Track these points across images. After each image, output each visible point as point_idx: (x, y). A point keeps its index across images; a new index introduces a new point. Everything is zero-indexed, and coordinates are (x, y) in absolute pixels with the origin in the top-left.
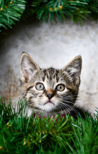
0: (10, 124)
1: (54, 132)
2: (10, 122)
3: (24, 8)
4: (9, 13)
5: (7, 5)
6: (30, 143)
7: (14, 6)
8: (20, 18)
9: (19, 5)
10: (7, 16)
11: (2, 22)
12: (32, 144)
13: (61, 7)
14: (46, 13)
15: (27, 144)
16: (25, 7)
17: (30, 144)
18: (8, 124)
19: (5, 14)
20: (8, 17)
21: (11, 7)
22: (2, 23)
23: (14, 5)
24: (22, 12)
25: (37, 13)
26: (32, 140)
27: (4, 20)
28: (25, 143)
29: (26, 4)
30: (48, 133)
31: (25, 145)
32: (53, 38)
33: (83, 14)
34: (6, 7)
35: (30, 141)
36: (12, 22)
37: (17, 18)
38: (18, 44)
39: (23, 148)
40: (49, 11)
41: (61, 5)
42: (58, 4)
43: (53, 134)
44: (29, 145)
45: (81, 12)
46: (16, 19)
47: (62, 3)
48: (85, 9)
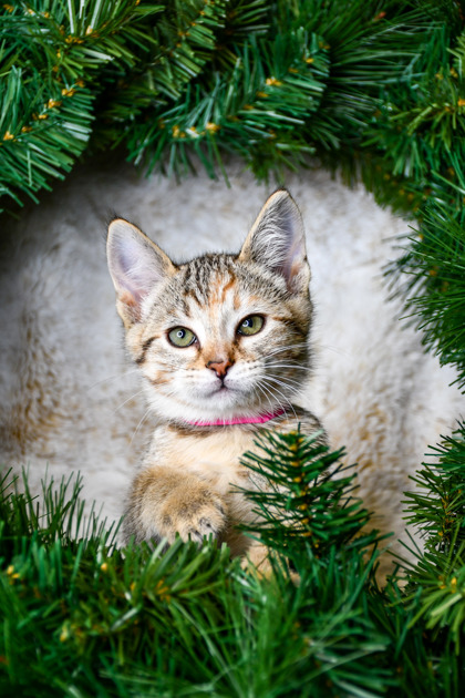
0: (16, 571)
1: (161, 592)
2: (17, 565)
3: (86, 138)
4: (32, 150)
5: (26, 124)
6: (82, 635)
7: (53, 130)
8: (69, 169)
9: (69, 126)
10: (26, 162)
11: (8, 180)
12: (89, 639)
13: (210, 127)
14: (160, 144)
15: (71, 639)
16: (89, 134)
17: (81, 639)
18: (10, 569)
19: (19, 155)
20: (29, 167)
21: (41, 133)
22: (7, 184)
23: (53, 126)
24: (78, 153)
25: (130, 145)
26: (88, 623)
27: (16, 174)
28: (65, 635)
29: (92, 125)
30: (144, 594)
31: (65, 642)
32: (179, 226)
33: (285, 153)
34: (24, 129)
35: (83, 628)
36: (42, 183)
37: (60, 170)
38: (61, 239)
39: (59, 652)
40: (171, 136)
41: (211, 120)
42: (202, 115)
43: (158, 598)
44: (77, 641)
45: (281, 146)
46: (57, 175)
47: (218, 115)
48: (296, 138)
